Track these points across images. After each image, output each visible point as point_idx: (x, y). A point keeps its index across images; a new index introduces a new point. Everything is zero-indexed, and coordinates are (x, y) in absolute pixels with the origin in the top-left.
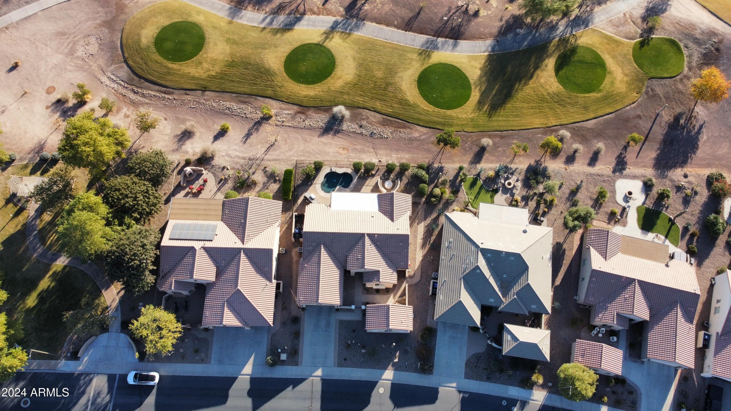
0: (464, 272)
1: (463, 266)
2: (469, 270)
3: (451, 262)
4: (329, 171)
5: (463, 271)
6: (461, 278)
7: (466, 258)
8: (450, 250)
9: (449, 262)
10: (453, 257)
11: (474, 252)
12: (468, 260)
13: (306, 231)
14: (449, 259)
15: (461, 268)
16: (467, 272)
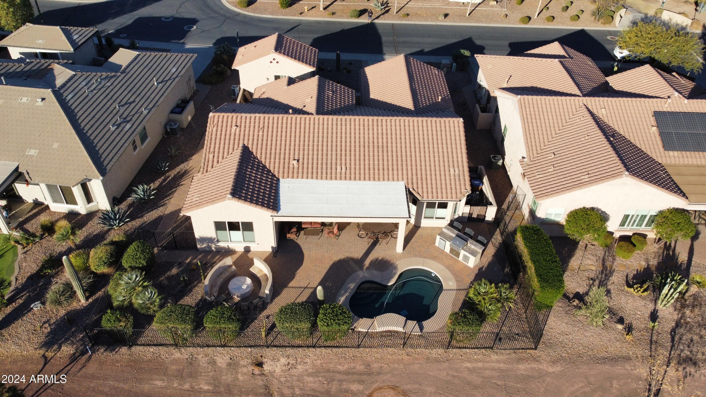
0: (112, 77)
1: (108, 84)
2: (99, 74)
3: (131, 100)
4: (425, 323)
5: (113, 79)
6: (122, 73)
7: (95, 92)
8: (124, 116)
9: (134, 101)
10: (122, 103)
11: (70, 90)
12: (94, 86)
13: (456, 120)
14: (133, 105)
15: (115, 84)
16: (104, 73)
